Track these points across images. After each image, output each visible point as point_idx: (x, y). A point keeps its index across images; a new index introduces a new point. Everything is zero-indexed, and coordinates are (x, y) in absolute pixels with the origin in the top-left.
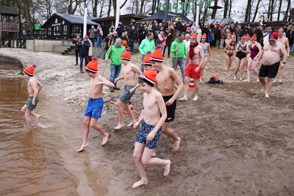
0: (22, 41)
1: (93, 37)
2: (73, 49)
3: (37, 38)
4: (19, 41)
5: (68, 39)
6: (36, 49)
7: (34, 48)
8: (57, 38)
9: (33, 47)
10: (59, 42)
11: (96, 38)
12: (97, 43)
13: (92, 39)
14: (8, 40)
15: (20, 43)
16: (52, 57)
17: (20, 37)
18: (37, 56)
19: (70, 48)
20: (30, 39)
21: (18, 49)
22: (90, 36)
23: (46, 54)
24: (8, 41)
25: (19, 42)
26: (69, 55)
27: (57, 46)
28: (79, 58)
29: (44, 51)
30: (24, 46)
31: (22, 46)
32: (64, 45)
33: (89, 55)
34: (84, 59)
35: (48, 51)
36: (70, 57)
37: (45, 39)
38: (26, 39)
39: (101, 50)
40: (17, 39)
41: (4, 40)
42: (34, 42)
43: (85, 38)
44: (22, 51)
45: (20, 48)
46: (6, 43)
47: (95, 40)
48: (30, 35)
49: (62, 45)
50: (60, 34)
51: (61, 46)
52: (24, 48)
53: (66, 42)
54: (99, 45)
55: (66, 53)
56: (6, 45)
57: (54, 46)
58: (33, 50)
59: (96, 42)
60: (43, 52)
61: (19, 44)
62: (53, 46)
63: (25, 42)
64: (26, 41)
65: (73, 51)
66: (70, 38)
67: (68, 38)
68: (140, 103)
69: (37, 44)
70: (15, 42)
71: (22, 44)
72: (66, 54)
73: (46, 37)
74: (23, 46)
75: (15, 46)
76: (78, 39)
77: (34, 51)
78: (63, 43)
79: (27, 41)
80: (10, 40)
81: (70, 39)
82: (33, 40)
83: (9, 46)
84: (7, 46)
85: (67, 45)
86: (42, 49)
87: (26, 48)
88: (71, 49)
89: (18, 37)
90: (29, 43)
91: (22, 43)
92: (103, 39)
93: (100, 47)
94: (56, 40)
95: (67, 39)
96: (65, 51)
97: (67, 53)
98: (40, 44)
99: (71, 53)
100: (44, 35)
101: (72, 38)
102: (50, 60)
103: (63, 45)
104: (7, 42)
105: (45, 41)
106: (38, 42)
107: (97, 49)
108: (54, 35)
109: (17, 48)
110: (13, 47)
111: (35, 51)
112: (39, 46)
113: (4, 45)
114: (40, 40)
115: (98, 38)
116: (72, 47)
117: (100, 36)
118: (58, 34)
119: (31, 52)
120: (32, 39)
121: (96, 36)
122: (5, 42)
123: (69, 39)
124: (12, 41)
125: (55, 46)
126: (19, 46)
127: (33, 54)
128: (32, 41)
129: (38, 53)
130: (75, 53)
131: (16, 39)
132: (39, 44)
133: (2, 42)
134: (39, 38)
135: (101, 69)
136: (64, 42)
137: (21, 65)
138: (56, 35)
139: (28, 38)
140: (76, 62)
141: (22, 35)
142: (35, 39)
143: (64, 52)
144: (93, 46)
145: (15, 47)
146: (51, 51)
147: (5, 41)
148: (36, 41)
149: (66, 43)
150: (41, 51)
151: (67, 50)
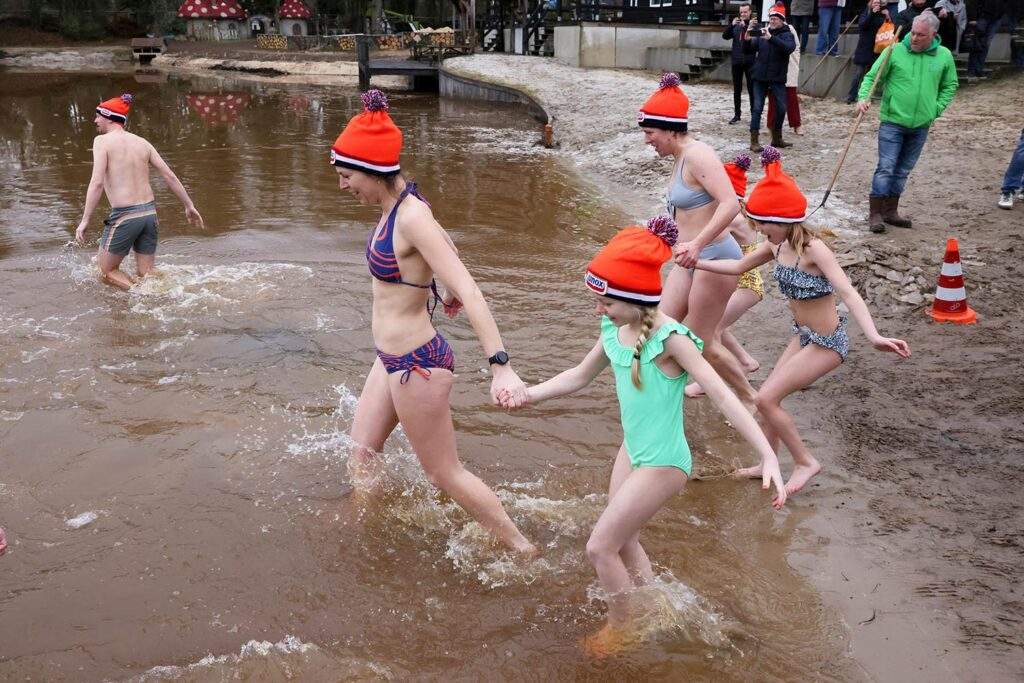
0: (542, 31)
1: (804, 13)
2: (720, 61)
3: (590, 20)
4: (530, 29)
5: (702, 23)
6: (589, 61)
7: (581, 55)
8: (661, 20)
9: (578, 51)
10: (670, 34)
11: (815, 18)
12: (822, 35)
13: (798, 21)
14: (495, 27)
15: (533, 37)
16: (646, 89)
17: (535, 17)
18: (593, 82)
19: (709, 55)
20: (566, 23)
21: (528, 59)
22: (792, 8)
23: (623, 76)
24: (494, 32)
25: (531, 34)
26: (706, 82)
27: (662, 48)
28: (745, 97)
29: (616, 68)
30: (548, 48)
31: (542, 49)
32: (688, 47)
33: (788, 84)
34: (767, 100)
35: (628, 68)
36: (708, 91)
37: (616, 22)
38: (555, 22)
39: (833, 66)
40: (525, 23)
41: (484, 27)
42: (581, 34)
43: (777, 15)
44: (541, 64)
45: (536, 53)
46: (488, 39)
47: (811, 25)
48: (569, 10)
49: (677, 45)
50: (670, 4)
51: (676, 49)
52: (545, 55)
53: (695, 33)
54: (828, 46)
55: (693, 76)
56: (490, 45)
57: (650, 49)
58: (577, 61)
59: (816, 33)
60: (610, 68)
61: (532, 41)
62: (645, 48)
63: (550, 32)
64: (552, 32)
65: (725, 70)
66: (709, 20)
67: (700, 20)
68: (999, 289)
69: (589, 41)
70: (519, 33)
71: (541, 42)
72: (696, 80)
73: (620, 15)
74: (543, 47)
75: (519, 47)
76: (747, 22)
77: (581, 66)
78: (683, 37)
79: (556, 29)
80: (503, 27)
81: (712, 23)
82: (578, 28)
83: (499, 47)
84: (492, 49)
85: (698, 46)
86: (607, 58)
87: (552, 55)
88: (714, 61)
89: (528, 16)
90: (565, 37)
91: (540, 38)
92: (843, 22)
93: (831, 54)
94: (659, 28)
95: (696, 24)
96: (692, 68)
97: (698, 76)
98: (603, 41)
99: (712, 75)
100: (615, 8)
101: (717, 19)
102: (637, 100)
103: (684, 46)
104: (492, 34)
105: (618, 29)
106: (594, 35)
107: (818, 61)
108: (651, 6)
109: (524, 54)
110: (513, 52)
111: (583, 66)
112: (597, 48)
113: (483, 46)
114: (600, 25)
115: (825, 19)
116: (718, 55)
117: (836, 8)
118: (665, 5)
119: (569, 69)
120: (575, 23)
121: (816, 8)
122: (487, 33)
123: (707, 23)
124: (507, 31)
125: (656, 49)
126: (532, 49)
127: (578, 76)
128: (573, 30)
129: (594, 72)
130: (731, 78)
131: (520, 22)
132: (599, 39)
133: (476, 34)
134: (597, 18)
135: (833, 142)
136: (689, 33)
137: (539, 115)
138: (659, 6)
139: (559, 19)
140: (733, 111)
141: (541, 10)
142: (584, 23)
143: (687, 70)
144: (803, 50)
145: (516, 51)
146: (639, 65)
147: (486, 31)
148: (589, 30)
149: (694, 37)
150: (603, 68)
151: (699, 64)
